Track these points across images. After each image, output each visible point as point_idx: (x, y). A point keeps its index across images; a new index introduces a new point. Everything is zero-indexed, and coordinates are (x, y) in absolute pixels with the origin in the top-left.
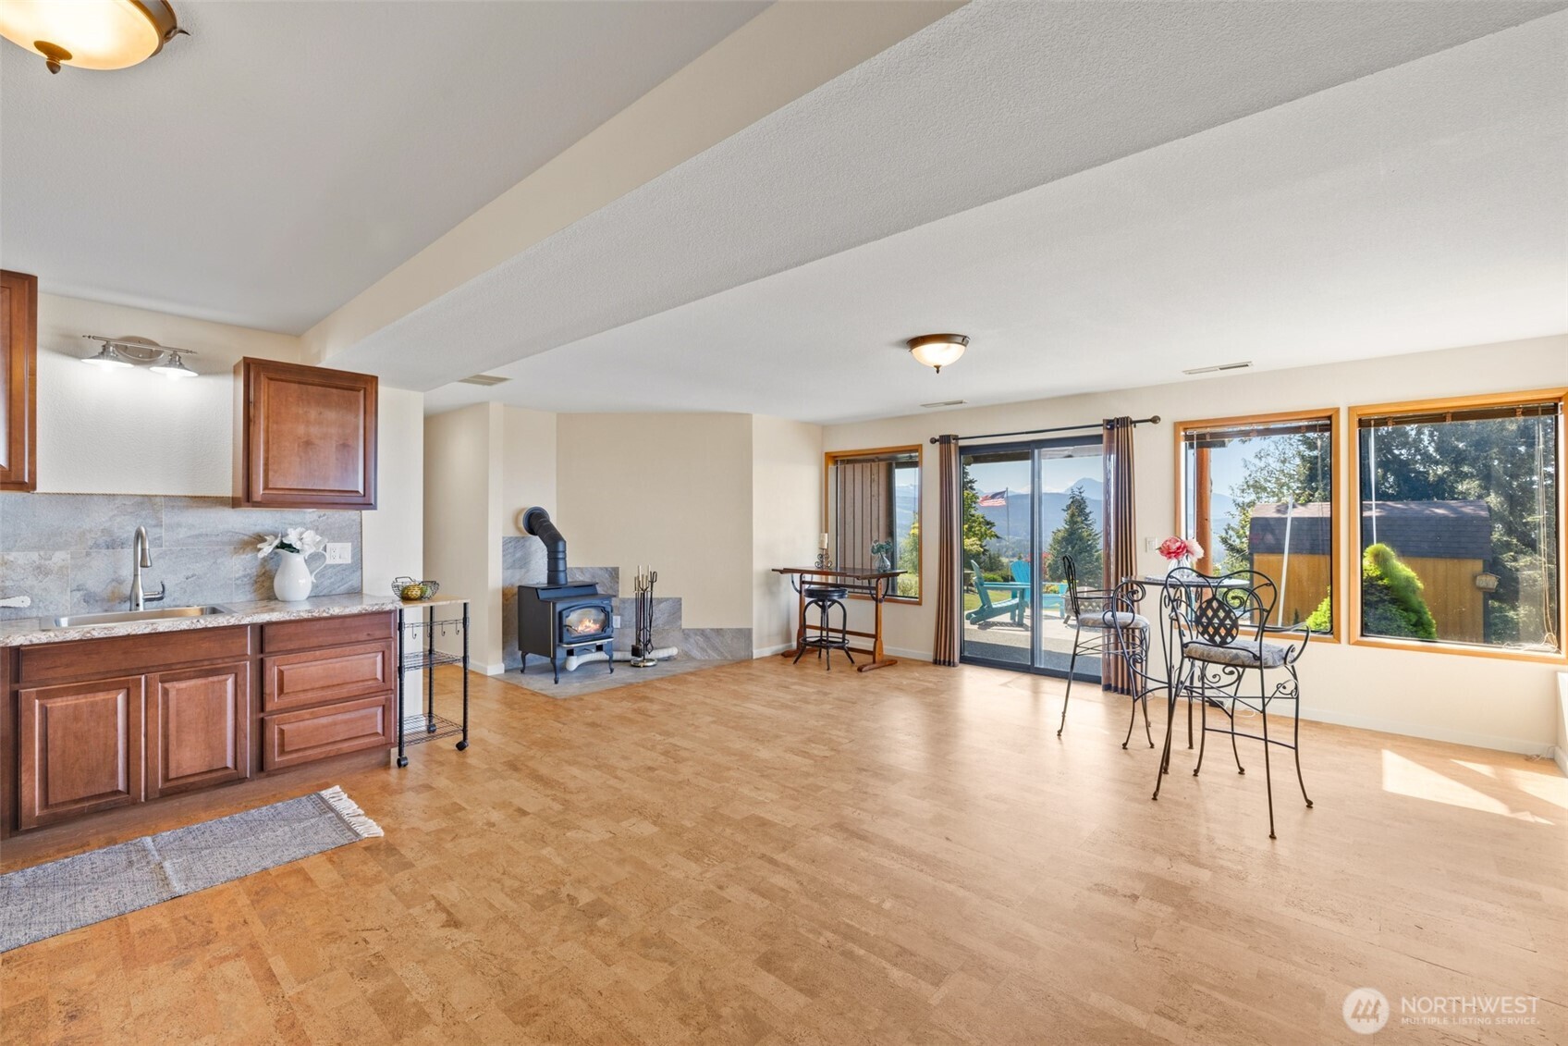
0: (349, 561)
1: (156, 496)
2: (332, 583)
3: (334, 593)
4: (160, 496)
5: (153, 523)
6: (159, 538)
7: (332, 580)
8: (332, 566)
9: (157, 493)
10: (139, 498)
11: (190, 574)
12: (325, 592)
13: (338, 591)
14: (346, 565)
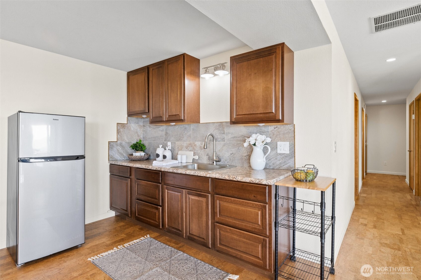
0: (288, 153)
1: (223, 122)
2: (281, 163)
3: (281, 168)
4: (224, 122)
5: (223, 132)
6: (224, 138)
7: (280, 161)
8: (280, 154)
9: (224, 121)
10: (219, 123)
11: (232, 153)
12: (277, 167)
13: (283, 168)
14: (287, 154)
